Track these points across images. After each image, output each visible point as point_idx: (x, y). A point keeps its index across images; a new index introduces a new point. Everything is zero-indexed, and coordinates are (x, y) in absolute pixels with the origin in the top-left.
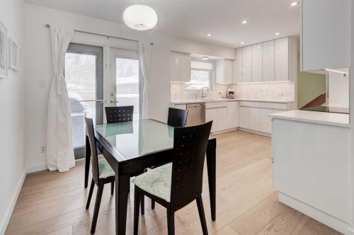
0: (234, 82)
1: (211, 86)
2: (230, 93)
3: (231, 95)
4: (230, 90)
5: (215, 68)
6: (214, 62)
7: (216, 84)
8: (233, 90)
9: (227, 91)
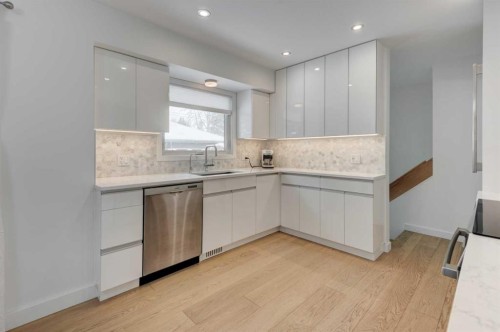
0: (272, 137)
1: (229, 145)
2: (266, 157)
3: (267, 161)
4: (265, 152)
5: (236, 107)
6: (234, 96)
7: (238, 139)
8: (272, 152)
9: (260, 153)
